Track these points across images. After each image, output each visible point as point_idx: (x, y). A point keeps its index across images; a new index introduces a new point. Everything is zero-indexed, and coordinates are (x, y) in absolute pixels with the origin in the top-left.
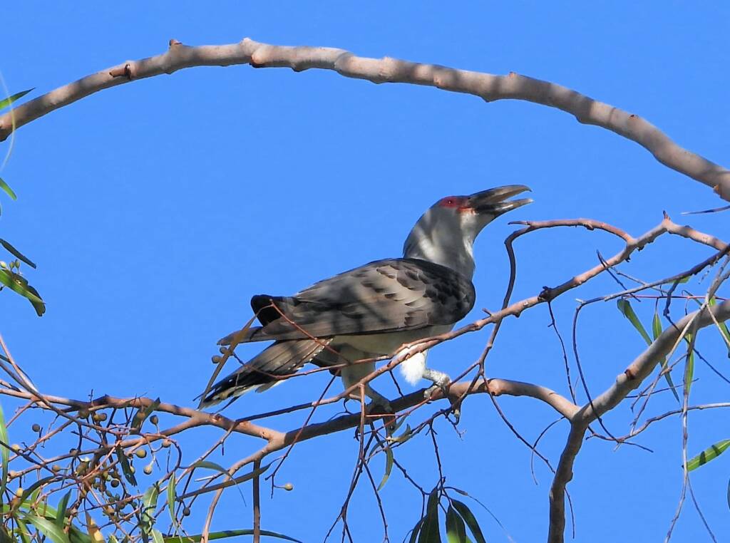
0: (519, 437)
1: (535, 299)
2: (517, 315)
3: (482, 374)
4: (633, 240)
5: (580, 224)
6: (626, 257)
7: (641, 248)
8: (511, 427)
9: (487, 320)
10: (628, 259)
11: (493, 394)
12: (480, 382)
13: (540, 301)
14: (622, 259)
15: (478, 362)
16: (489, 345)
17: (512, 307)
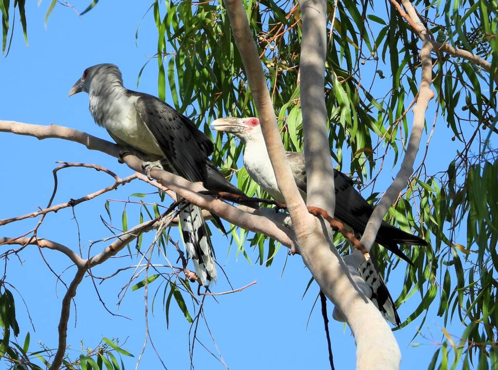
0: (52, 270)
1: (66, 204)
2: (56, 211)
3: (35, 236)
4: (120, 180)
5: (93, 167)
6: (115, 187)
7: (124, 184)
8: (48, 265)
9: (40, 212)
10: (116, 188)
11: (40, 246)
12: (34, 239)
13: (68, 206)
14: (113, 188)
15: (34, 230)
16: (40, 222)
17: (53, 207)
